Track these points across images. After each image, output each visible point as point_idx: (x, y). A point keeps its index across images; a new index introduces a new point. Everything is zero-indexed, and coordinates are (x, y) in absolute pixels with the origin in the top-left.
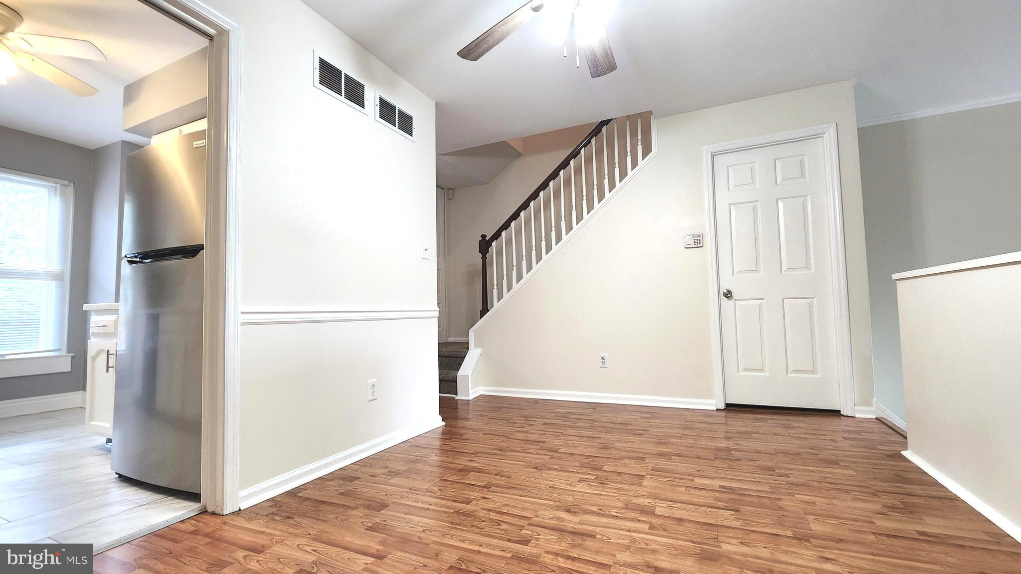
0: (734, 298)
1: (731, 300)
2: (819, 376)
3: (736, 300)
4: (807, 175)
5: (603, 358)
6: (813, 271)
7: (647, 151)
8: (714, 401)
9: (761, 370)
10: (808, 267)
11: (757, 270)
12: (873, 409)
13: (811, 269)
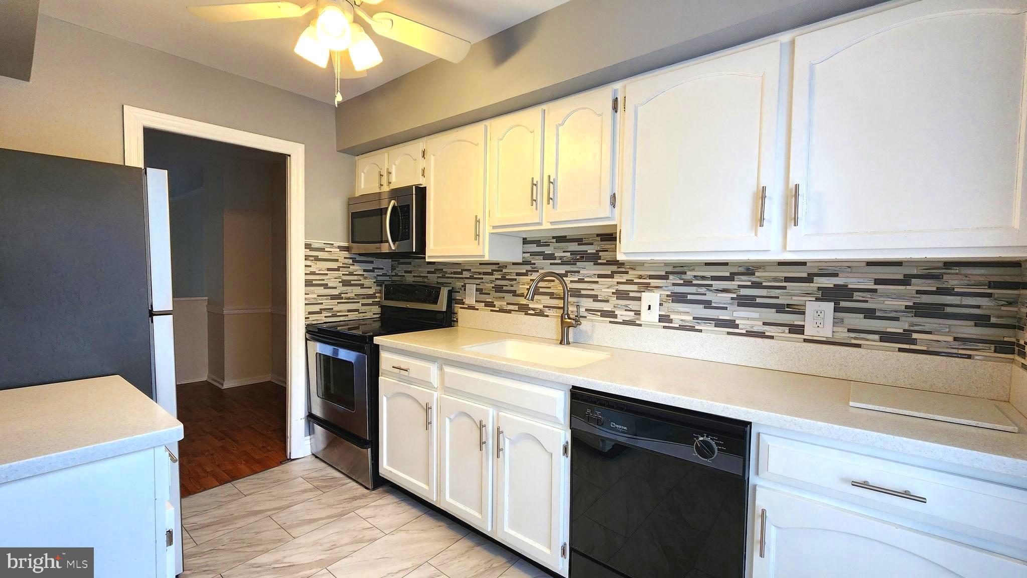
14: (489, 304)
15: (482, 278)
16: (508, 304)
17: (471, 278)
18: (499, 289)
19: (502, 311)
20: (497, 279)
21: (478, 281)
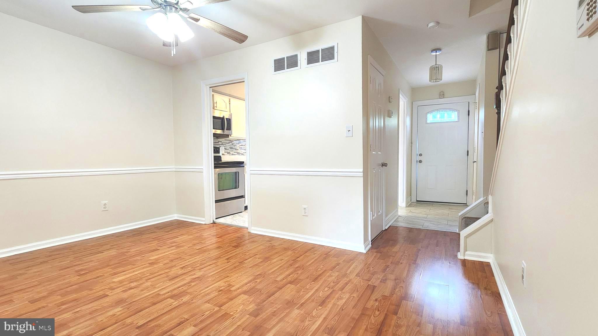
14: (228, 153)
15: (226, 145)
16: (234, 152)
17: (222, 144)
18: (231, 148)
19: (233, 154)
20: (230, 145)
21: (225, 146)
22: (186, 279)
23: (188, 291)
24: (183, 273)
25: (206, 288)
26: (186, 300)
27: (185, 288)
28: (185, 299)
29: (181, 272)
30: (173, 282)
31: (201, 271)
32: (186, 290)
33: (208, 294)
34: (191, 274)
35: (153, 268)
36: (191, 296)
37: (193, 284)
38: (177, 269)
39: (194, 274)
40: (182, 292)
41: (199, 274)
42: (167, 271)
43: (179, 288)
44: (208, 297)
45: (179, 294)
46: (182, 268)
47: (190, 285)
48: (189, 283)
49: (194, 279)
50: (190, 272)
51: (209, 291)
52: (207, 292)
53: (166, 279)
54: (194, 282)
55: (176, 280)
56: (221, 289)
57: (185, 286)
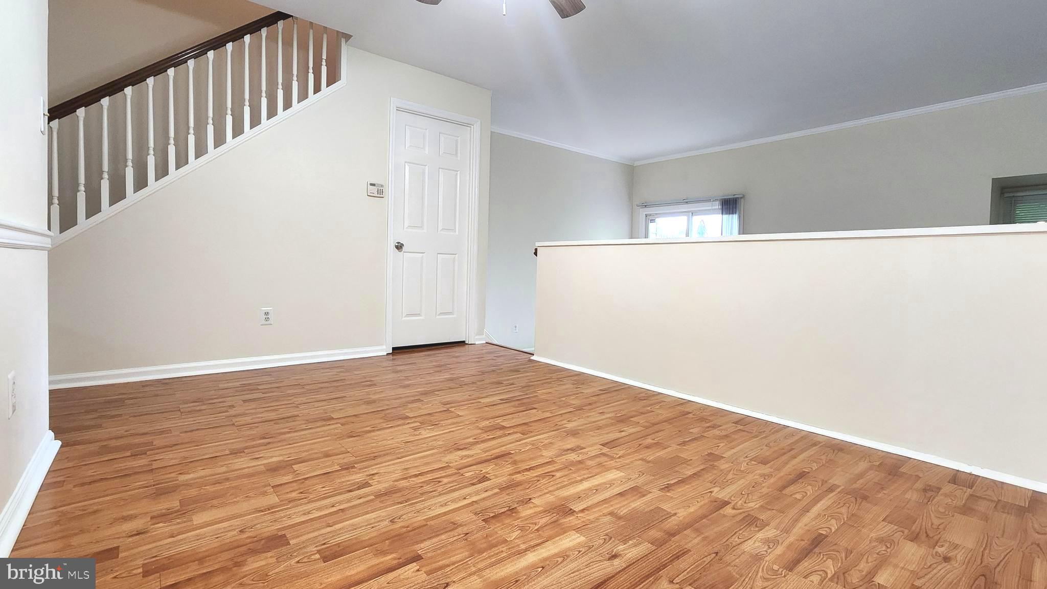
0: (403, 250)
1: (401, 252)
2: (455, 316)
3: (404, 252)
4: (459, 155)
5: (267, 314)
6: (457, 233)
7: (333, 78)
8: (384, 347)
9: (419, 315)
10: (454, 230)
11: (421, 227)
12: (484, 336)
13: (455, 232)
22: (479, 451)
23: (480, 431)
24: (484, 465)
25: (452, 431)
26: (485, 421)
27: (485, 436)
28: (486, 423)
29: (488, 469)
30: (503, 449)
31: (447, 463)
32: (483, 433)
33: (454, 424)
34: (468, 460)
35: (557, 493)
36: (477, 424)
37: (471, 440)
38: (496, 476)
39: (462, 458)
40: (489, 431)
41: (454, 458)
42: (519, 477)
43: (494, 438)
44: (455, 420)
45: (494, 430)
46: (484, 479)
47: (475, 439)
48: (477, 443)
49: (466, 448)
50: (469, 464)
51: (450, 427)
52: (455, 426)
53: (517, 458)
54: (468, 443)
55: (497, 451)
56: (433, 427)
57: (484, 439)
